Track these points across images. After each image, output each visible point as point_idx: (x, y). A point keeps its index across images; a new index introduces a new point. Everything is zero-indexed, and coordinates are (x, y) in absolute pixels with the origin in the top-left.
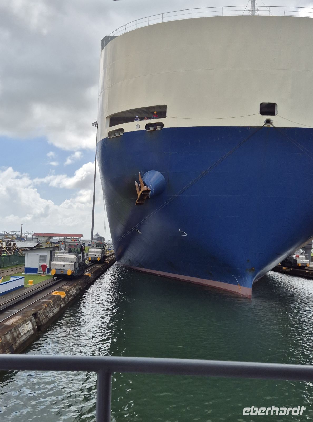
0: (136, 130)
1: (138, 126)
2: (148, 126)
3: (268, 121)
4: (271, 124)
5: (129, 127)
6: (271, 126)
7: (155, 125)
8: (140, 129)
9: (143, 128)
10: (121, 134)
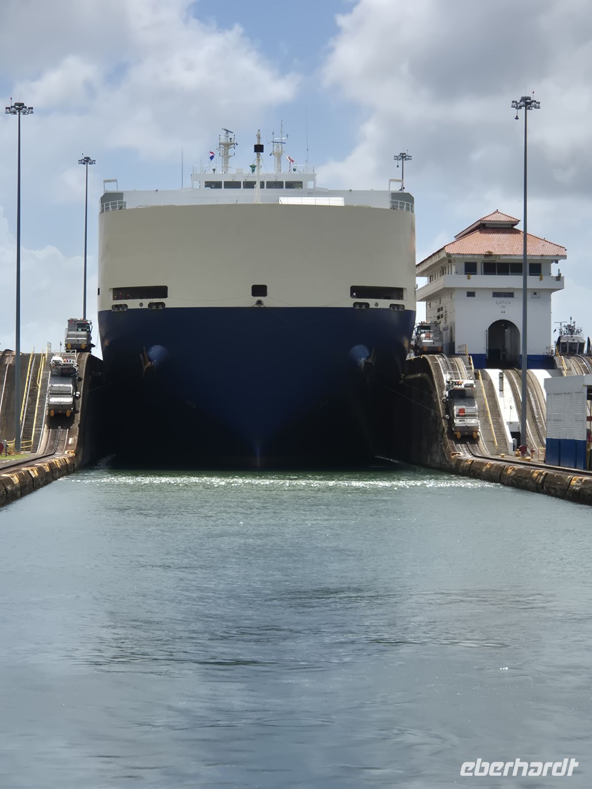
0: (140, 307)
1: (141, 304)
2: (150, 305)
3: (259, 302)
4: (262, 304)
5: (133, 304)
6: (262, 306)
7: (157, 304)
8: (143, 307)
9: (145, 306)
10: (125, 310)
